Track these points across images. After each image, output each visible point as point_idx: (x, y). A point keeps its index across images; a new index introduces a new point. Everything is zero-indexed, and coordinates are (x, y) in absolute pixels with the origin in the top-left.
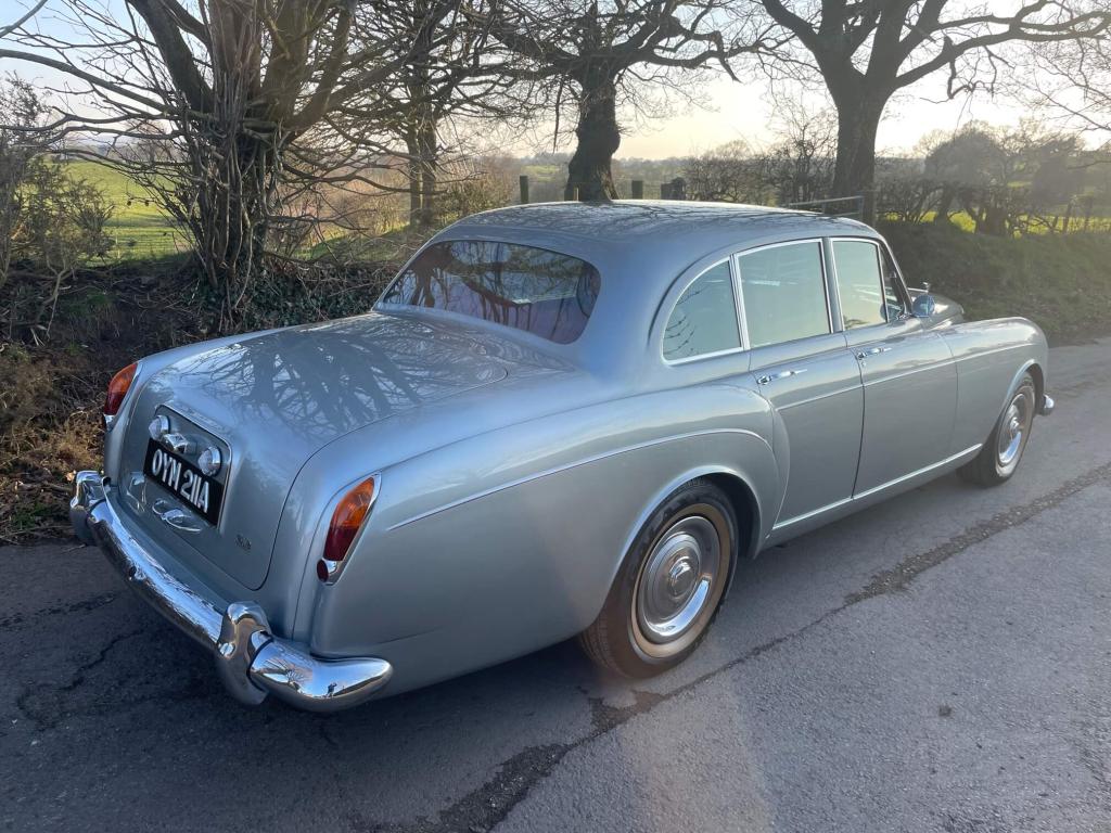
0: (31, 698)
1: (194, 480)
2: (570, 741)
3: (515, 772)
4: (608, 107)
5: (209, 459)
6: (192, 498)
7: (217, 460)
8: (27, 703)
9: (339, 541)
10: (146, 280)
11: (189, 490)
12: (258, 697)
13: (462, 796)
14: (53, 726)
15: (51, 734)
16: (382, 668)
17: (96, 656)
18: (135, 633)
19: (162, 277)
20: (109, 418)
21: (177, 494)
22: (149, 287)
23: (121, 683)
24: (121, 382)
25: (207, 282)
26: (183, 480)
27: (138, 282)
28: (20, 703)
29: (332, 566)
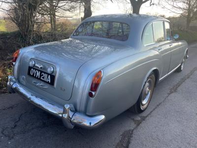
0: (5, 131)
1: (45, 75)
2: (133, 129)
3: (125, 137)
4: (90, 8)
5: (50, 70)
6: (45, 79)
7: (52, 70)
8: (4, 132)
9: (94, 87)
10: (8, 37)
11: (44, 78)
12: (73, 127)
13: (116, 144)
14: (13, 138)
15: (13, 140)
16: (103, 117)
17: (18, 119)
18: (25, 113)
19: (12, 36)
20: (14, 63)
21: (40, 79)
22: (9, 38)
23: (26, 125)
24: (16, 54)
25: (22, 37)
26: (41, 76)
27: (6, 37)
28: (2, 133)
29: (93, 93)
